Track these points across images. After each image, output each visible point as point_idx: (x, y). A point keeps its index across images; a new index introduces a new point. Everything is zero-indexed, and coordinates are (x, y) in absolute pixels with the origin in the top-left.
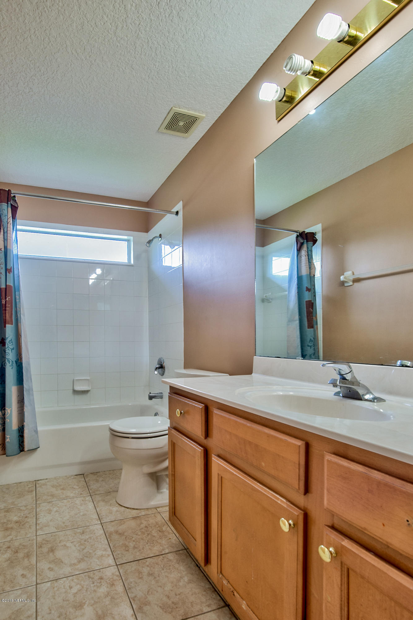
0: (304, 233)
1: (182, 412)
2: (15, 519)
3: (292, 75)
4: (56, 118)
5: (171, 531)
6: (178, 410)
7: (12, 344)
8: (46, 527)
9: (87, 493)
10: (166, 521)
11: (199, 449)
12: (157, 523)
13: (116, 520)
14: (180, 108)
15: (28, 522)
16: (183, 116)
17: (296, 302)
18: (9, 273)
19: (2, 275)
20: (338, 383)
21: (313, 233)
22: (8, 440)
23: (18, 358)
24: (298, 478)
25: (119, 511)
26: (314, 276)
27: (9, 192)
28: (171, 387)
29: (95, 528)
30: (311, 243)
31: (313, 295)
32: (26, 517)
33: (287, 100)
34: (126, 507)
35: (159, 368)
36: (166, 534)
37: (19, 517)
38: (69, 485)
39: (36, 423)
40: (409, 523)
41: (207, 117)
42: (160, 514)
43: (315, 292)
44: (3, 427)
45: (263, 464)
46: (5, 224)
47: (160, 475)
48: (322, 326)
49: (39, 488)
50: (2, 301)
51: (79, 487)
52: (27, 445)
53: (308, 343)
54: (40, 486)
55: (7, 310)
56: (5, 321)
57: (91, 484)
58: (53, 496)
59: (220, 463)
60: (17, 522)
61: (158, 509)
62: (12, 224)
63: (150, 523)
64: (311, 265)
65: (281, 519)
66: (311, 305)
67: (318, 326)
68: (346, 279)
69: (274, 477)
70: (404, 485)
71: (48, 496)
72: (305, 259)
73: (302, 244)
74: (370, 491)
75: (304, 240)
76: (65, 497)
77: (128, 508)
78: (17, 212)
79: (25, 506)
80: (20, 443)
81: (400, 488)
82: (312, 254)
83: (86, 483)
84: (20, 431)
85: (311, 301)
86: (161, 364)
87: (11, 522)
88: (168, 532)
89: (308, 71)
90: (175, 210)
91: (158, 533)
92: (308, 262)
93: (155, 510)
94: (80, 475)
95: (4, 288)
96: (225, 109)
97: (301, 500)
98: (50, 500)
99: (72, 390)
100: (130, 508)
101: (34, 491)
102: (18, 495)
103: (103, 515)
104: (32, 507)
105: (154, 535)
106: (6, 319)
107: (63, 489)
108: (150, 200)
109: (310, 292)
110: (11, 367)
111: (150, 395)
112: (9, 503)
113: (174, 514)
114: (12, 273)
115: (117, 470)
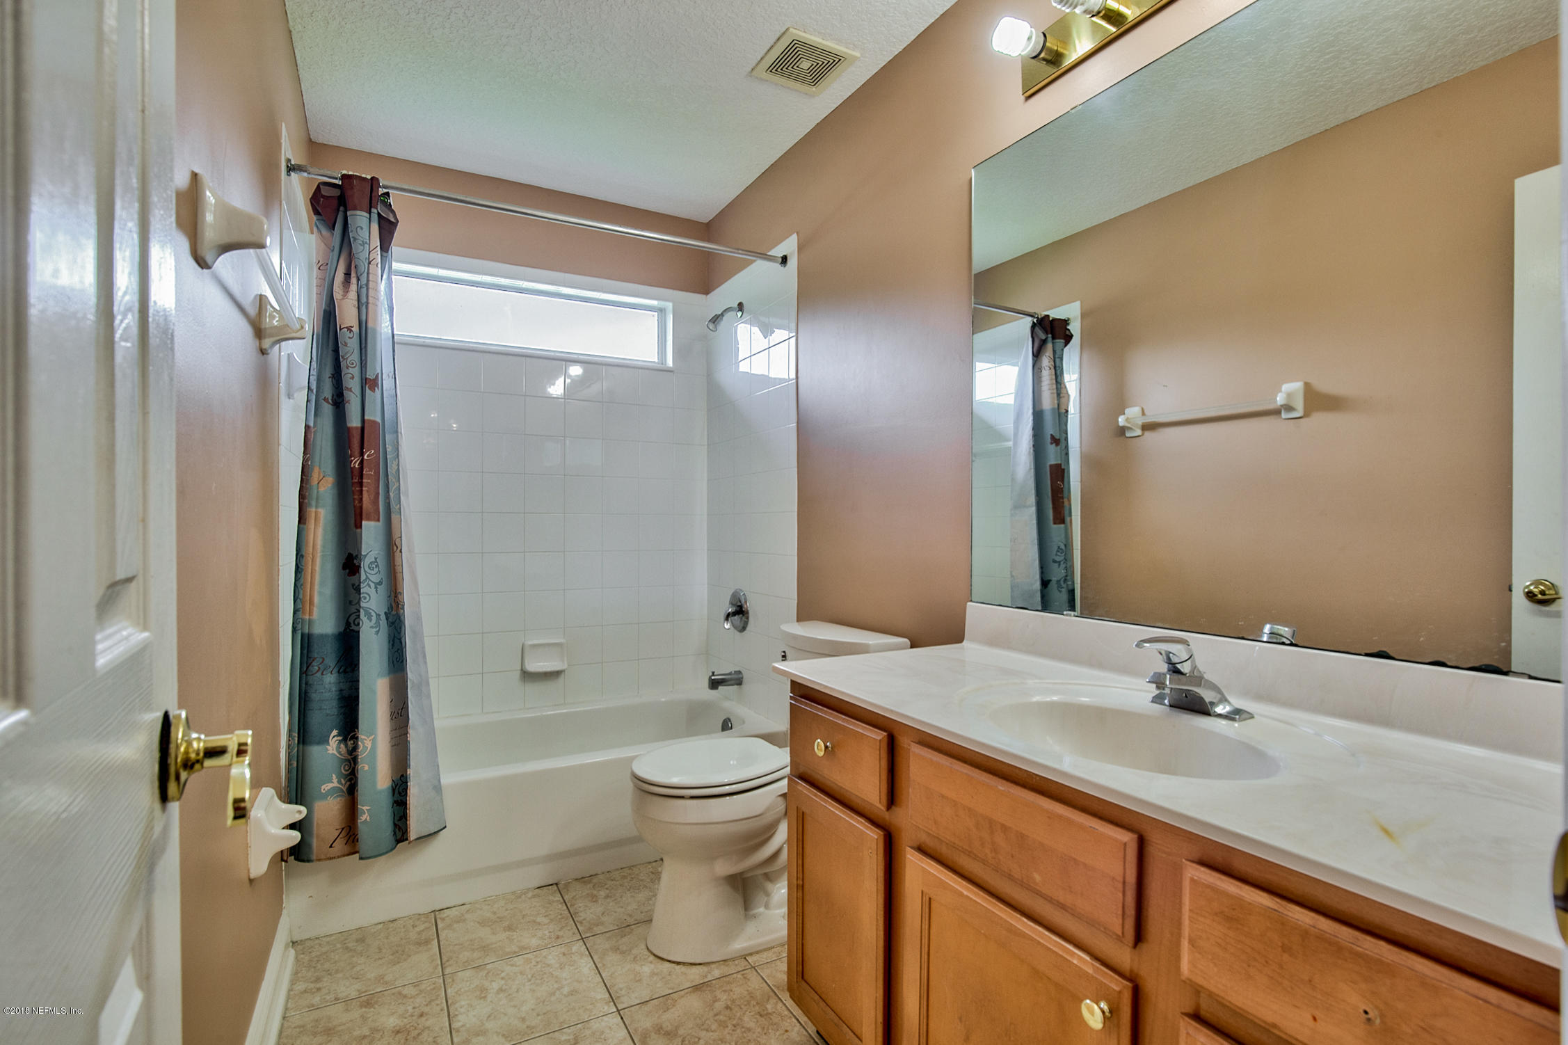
0: (1046, 318)
1: (828, 744)
2: (392, 1022)
3: (1064, 11)
4: (506, 16)
5: (786, 1013)
6: (819, 740)
7: (376, 570)
8: (479, 1038)
9: (574, 934)
10: (772, 987)
11: (873, 836)
12: (751, 995)
13: (654, 998)
14: (805, 32)
15: (428, 1028)
16: (812, 48)
17: (1030, 466)
18: (372, 389)
19: (351, 393)
20: (1168, 683)
21: (1065, 320)
22: (364, 817)
23: (391, 605)
24: (1120, 912)
25: (657, 974)
26: (1067, 411)
27: (374, 182)
28: (792, 682)
29: (603, 1024)
30: (1060, 342)
31: (1064, 453)
32: (421, 1015)
33: (1049, 58)
34: (674, 962)
35: (734, 614)
36: (776, 1019)
37: (402, 1016)
38: (524, 917)
39: (438, 766)
40: (1369, 1016)
41: (862, 58)
42: (757, 972)
43: (1067, 447)
44: (348, 783)
45: (1037, 877)
46: (362, 264)
47: (752, 876)
48: (1079, 517)
49: (446, 931)
50: (352, 461)
51: (552, 920)
52: (415, 827)
53: (1053, 554)
54: (450, 926)
55: (364, 484)
56: (358, 511)
57: (580, 907)
58: (485, 949)
59: (927, 868)
60: (398, 1032)
61: (750, 959)
62: (379, 265)
63: (734, 997)
64: (1061, 388)
65: (1084, 1002)
66: (1059, 473)
67: (1073, 517)
68: (1129, 423)
69: (1062, 907)
70: (1358, 939)
71: (473, 950)
72: (1049, 375)
73: (1044, 342)
74: (1285, 949)
75: (1047, 334)
76: (517, 950)
77: (678, 963)
78: (395, 234)
79: (416, 985)
80: (397, 823)
81: (1350, 945)
82: (1062, 364)
83: (567, 907)
84: (397, 792)
85: (1061, 465)
86: (739, 604)
87: (382, 1032)
88: (780, 1014)
89: (1096, 9)
90: (778, 252)
91: (757, 1021)
92: (1054, 381)
93: (743, 963)
94: (550, 887)
95: (357, 428)
96: (903, 48)
97: (1124, 956)
98: (480, 962)
99: (519, 672)
100: (684, 964)
101: (433, 940)
102: (392, 955)
103: (621, 989)
104: (434, 984)
105: (748, 1026)
106: (361, 508)
107: (510, 928)
108: (713, 219)
109: (1059, 447)
110: (375, 630)
111: (713, 678)
112: (370, 979)
113: (801, 976)
114: (378, 388)
115: (639, 867)
